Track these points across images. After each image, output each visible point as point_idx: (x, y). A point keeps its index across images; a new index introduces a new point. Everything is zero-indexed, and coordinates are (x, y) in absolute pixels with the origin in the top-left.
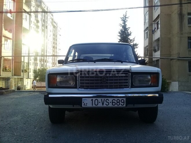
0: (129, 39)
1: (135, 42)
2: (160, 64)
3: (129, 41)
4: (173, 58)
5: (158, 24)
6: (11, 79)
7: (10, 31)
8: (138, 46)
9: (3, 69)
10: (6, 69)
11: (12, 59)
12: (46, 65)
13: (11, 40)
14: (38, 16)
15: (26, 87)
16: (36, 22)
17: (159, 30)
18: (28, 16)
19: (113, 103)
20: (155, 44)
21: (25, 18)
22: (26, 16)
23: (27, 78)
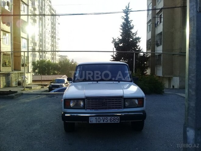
0: (131, 32)
1: (137, 36)
2: (162, 59)
3: (131, 34)
4: (175, 53)
5: (161, 18)
6: (11, 75)
7: (8, 24)
8: (140, 40)
9: (3, 64)
10: (6, 65)
11: (12, 54)
12: (45, 56)
13: (10, 34)
14: (34, 3)
15: (27, 82)
16: (32, 9)
17: (162, 23)
18: (26, 7)
19: (110, 120)
20: (157, 39)
21: (23, 9)
22: (24, 7)
23: (27, 73)
